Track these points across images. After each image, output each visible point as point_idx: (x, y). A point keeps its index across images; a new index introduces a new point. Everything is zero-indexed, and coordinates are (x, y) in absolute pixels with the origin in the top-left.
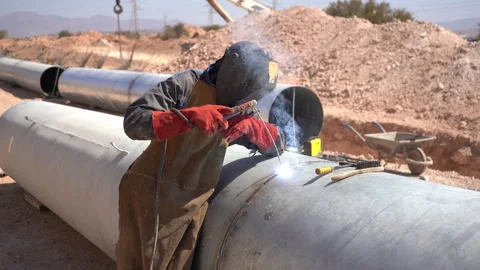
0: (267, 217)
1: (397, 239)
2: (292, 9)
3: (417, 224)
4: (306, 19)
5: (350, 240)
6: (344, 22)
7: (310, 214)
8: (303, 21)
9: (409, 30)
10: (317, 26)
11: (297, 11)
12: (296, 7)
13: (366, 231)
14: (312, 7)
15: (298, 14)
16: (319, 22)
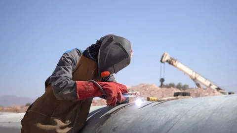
0: (114, 130)
1: (207, 118)
2: (140, 85)
3: (221, 107)
4: (147, 89)
5: (172, 127)
6: (166, 90)
7: (143, 120)
8: (146, 90)
9: (199, 92)
10: (152, 92)
11: (142, 86)
12: (142, 84)
13: (183, 119)
14: (150, 84)
15: (143, 87)
16: (154, 91)
